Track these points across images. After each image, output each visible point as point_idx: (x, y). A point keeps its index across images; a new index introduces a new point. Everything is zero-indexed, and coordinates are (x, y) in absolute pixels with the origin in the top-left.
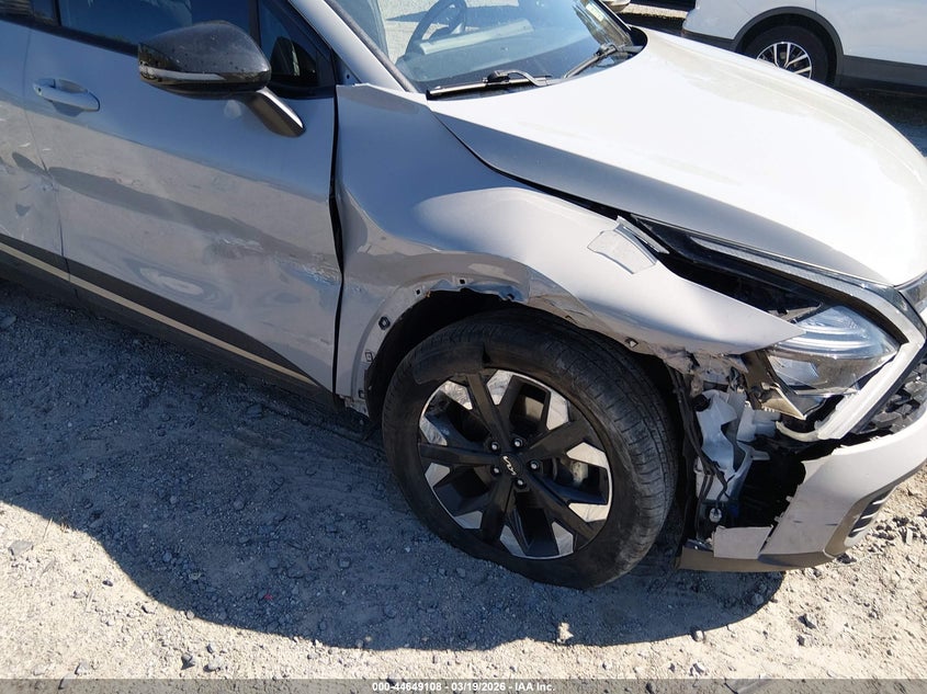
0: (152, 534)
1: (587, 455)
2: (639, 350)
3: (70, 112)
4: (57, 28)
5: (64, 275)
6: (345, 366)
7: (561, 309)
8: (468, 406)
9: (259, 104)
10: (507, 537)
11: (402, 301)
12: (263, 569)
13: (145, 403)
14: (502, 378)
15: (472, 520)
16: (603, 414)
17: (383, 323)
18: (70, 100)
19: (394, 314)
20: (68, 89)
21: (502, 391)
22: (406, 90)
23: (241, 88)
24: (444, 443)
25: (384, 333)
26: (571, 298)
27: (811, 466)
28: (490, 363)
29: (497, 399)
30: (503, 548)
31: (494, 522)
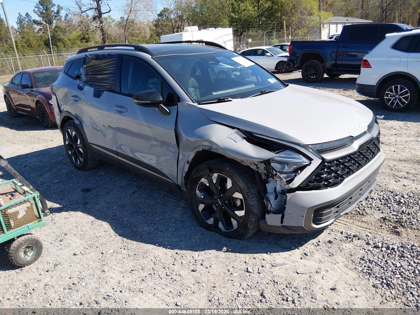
0: (127, 221)
1: (237, 195)
2: (244, 164)
3: (120, 112)
4: (120, 93)
5: (116, 157)
6: (180, 175)
7: (221, 152)
8: (208, 185)
9: (160, 107)
10: (220, 225)
11: (191, 155)
12: (152, 229)
13: (134, 193)
14: (216, 175)
15: (211, 221)
16: (239, 182)
17: (188, 162)
18: (121, 110)
19: (190, 159)
20: (121, 107)
21: (216, 179)
22: (194, 103)
23: (156, 104)
24: (203, 197)
25: (188, 165)
26: (221, 148)
27: (289, 195)
28: (212, 171)
29: (215, 182)
30: (220, 229)
31: (216, 222)
